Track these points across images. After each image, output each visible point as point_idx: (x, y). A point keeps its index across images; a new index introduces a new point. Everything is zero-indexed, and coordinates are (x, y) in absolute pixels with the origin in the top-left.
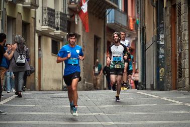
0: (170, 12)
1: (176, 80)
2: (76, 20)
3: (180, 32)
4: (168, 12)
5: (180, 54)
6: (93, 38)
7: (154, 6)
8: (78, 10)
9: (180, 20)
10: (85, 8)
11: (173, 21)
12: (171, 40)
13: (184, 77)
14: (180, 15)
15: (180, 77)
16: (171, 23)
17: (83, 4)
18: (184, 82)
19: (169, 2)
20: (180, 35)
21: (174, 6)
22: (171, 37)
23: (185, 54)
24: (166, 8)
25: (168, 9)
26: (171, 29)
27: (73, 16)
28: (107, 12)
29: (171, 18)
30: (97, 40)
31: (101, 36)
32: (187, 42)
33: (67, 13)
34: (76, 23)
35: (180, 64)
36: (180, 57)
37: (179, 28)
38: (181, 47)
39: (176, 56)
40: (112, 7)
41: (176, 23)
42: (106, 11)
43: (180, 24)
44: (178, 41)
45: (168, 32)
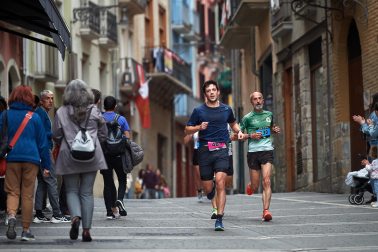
0: (283, 80)
1: (293, 178)
2: (132, 109)
3: (299, 107)
4: (280, 80)
5: (300, 139)
6: (156, 136)
7: (256, 74)
8: (134, 94)
9: (298, 90)
10: (144, 91)
11: (287, 92)
12: (285, 121)
13: (306, 171)
14: (298, 82)
15: (300, 172)
16: (284, 95)
17: (142, 84)
18: (306, 178)
19: (281, 65)
20: (299, 111)
21: (289, 71)
22: (285, 116)
23: (307, 139)
24: (276, 74)
25: (280, 75)
26: (284, 104)
27: (126, 104)
28: (176, 100)
29: (284, 89)
30: (161, 140)
31: (168, 134)
32: (310, 120)
33: (118, 98)
34: (132, 114)
35: (300, 154)
36: (299, 143)
37: (297, 101)
38: (300, 128)
39: (292, 143)
40: (183, 91)
41: (291, 95)
42: (173, 99)
43: (298, 95)
44: (295, 121)
45: (280, 109)
